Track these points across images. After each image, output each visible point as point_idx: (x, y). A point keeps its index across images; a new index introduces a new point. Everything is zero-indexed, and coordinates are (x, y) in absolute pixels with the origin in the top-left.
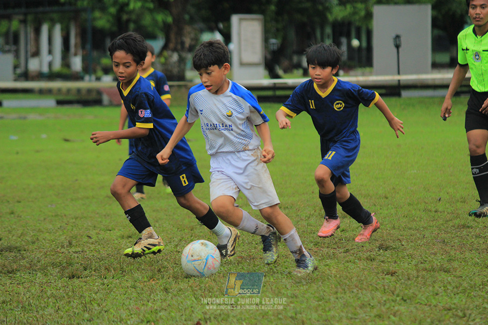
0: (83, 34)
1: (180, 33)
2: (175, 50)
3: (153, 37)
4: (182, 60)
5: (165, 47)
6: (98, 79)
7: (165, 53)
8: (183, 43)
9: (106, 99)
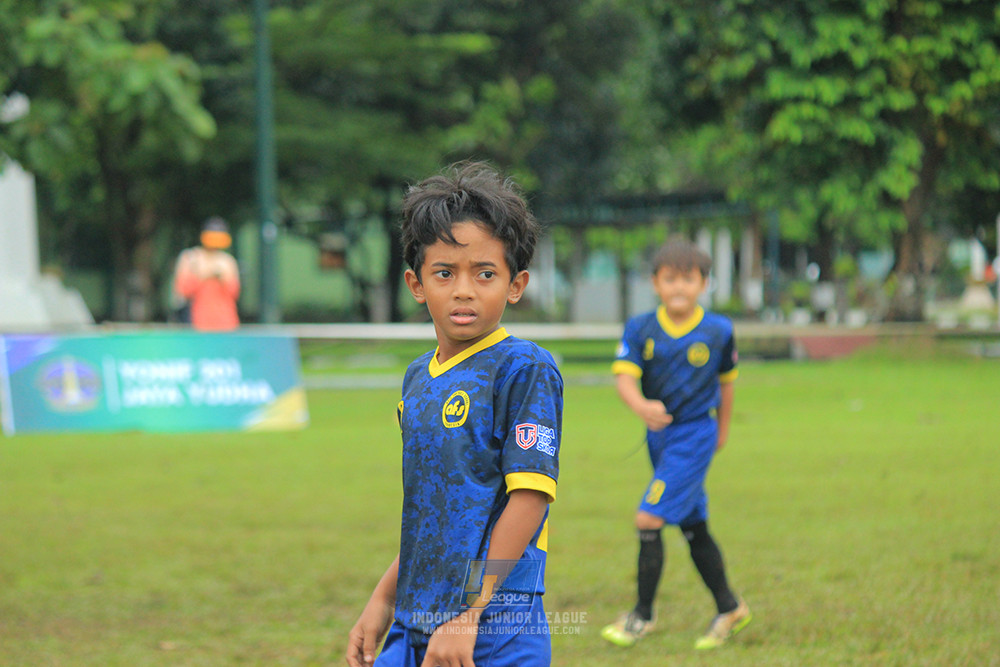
0: (764, 248)
1: (916, 245)
2: (910, 271)
3: (871, 249)
4: (919, 291)
5: (895, 268)
6: (787, 319)
7: (895, 277)
8: (921, 265)
9: (799, 350)
